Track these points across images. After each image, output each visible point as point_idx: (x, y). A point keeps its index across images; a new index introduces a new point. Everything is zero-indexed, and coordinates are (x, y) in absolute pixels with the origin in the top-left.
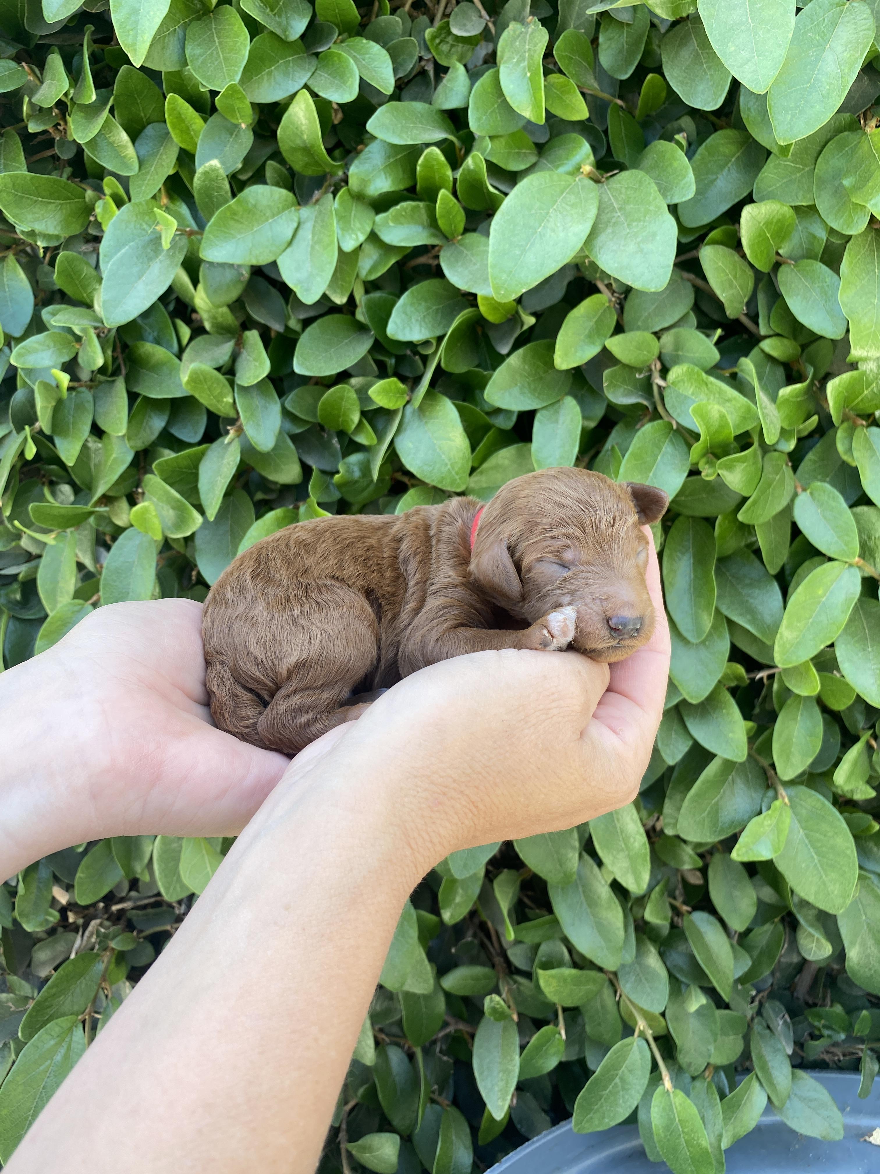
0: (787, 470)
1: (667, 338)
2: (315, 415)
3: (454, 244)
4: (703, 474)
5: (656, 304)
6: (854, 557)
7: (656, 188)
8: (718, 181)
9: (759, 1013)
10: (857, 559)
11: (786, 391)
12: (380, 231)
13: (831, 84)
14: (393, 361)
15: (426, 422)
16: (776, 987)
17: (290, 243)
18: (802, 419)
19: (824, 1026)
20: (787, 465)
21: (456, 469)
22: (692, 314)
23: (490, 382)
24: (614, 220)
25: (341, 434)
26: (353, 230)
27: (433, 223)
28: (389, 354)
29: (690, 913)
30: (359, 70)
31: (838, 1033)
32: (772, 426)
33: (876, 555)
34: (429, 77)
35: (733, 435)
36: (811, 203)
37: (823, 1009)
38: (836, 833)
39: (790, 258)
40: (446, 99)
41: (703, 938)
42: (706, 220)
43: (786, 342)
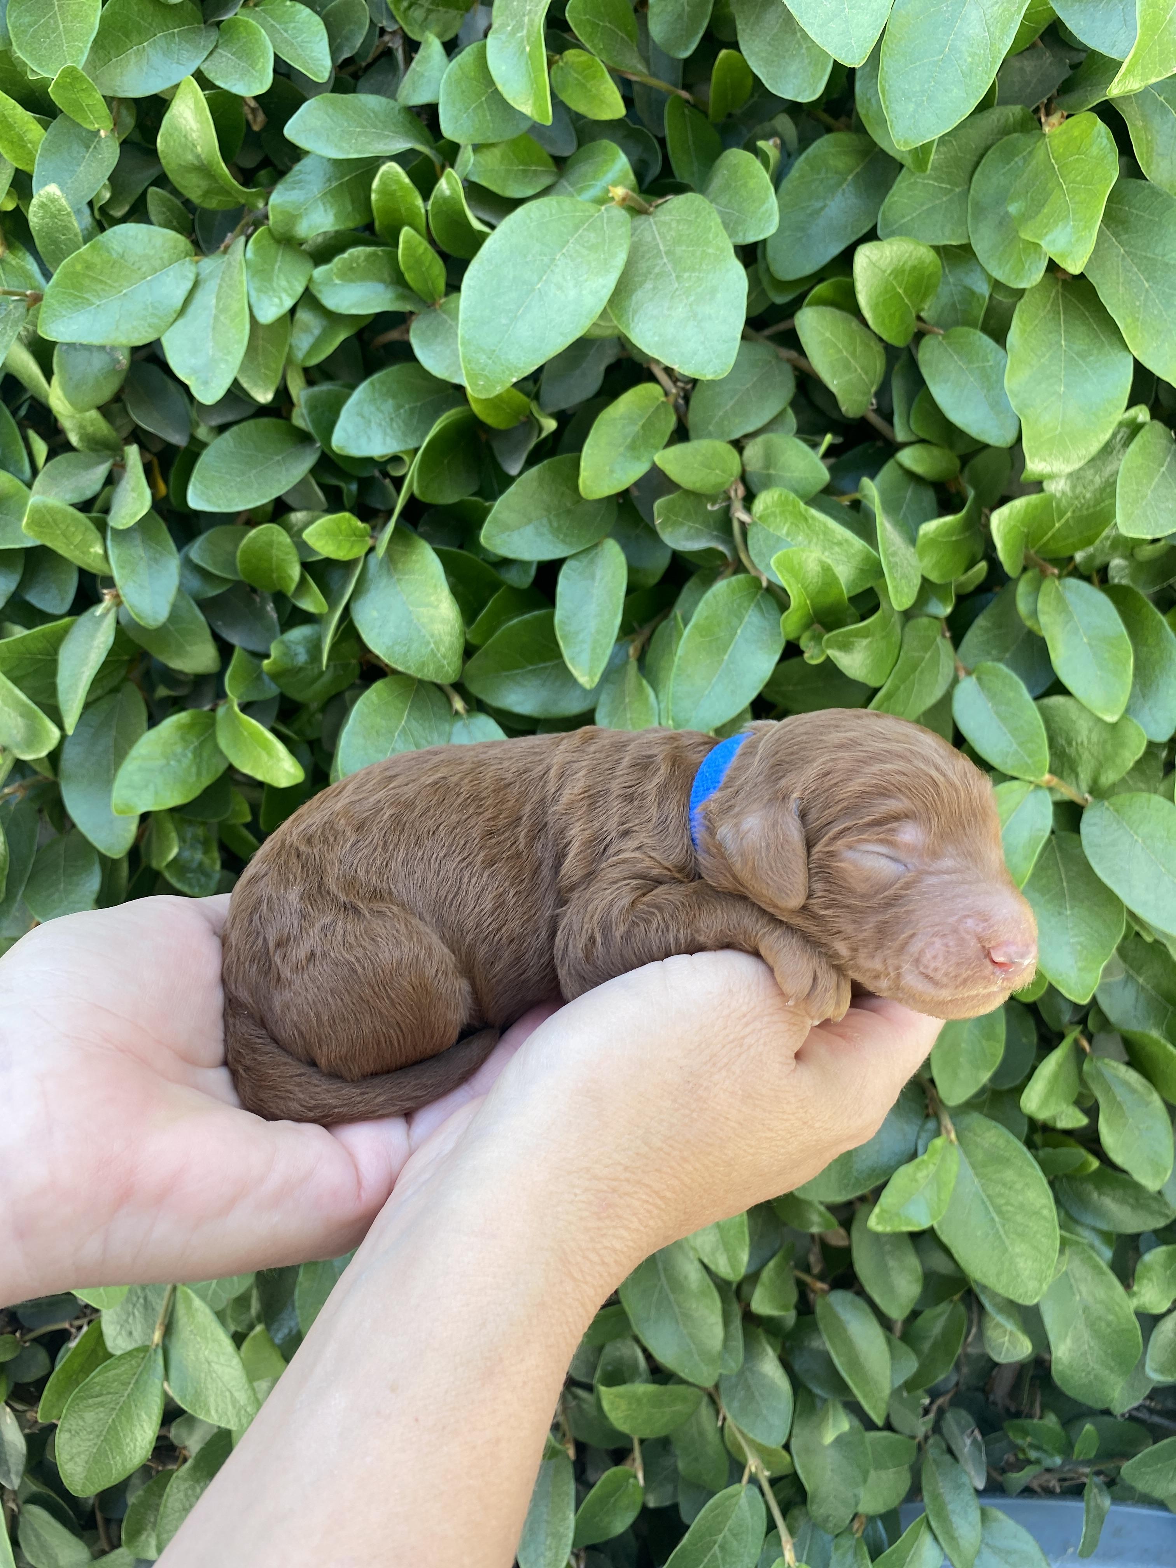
0: (944, 645)
1: (753, 450)
2: (235, 571)
3: (435, 310)
4: (806, 655)
5: (737, 398)
6: (1043, 774)
7: (719, 220)
8: (827, 209)
9: (937, 1428)
10: (1047, 776)
11: (931, 527)
12: (320, 291)
13: (975, 54)
14: (354, 487)
15: (399, 580)
16: (963, 1388)
17: (182, 311)
18: (963, 567)
19: (1031, 1446)
20: (944, 636)
21: (443, 650)
22: (790, 411)
23: (489, 518)
24: (657, 270)
25: (280, 598)
26: (274, 290)
27: (398, 280)
28: (347, 476)
29: (825, 1293)
30: (274, 47)
31: (1052, 1456)
32: (903, 581)
33: (1079, 769)
34: (396, 59)
35: (846, 596)
36: (964, 241)
37: (1029, 1421)
38: (1027, 1184)
39: (938, 324)
40: (414, 91)
41: (845, 1330)
42: (809, 268)
43: (936, 451)
